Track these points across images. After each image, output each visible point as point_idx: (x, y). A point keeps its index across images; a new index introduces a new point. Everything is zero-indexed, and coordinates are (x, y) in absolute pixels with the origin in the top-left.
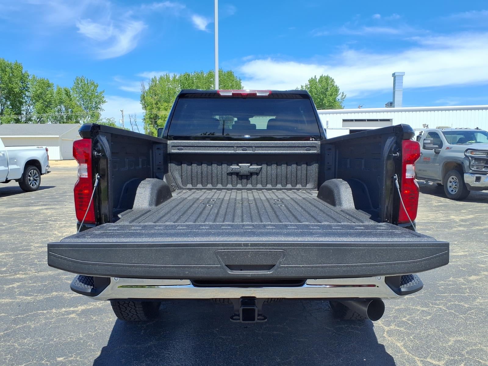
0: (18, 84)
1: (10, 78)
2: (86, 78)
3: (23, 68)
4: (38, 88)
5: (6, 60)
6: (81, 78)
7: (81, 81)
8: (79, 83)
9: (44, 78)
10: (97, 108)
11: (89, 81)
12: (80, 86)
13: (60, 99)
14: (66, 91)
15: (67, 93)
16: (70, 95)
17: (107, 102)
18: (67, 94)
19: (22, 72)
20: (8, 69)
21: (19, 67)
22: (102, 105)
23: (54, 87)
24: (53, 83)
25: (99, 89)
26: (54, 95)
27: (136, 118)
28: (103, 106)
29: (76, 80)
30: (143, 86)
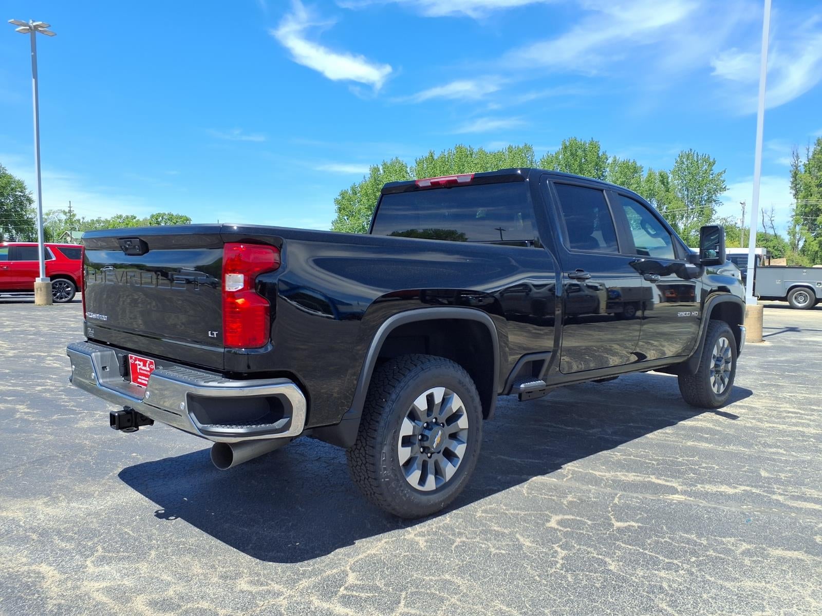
0: (591, 173)
1: (580, 165)
2: (696, 153)
3: (601, 148)
4: (618, 175)
5: (579, 139)
6: (687, 153)
7: (688, 159)
8: (684, 160)
9: (629, 160)
10: (710, 200)
11: (699, 156)
12: (684, 166)
13: (650, 190)
14: (662, 177)
15: (664, 179)
16: (668, 183)
17: (728, 189)
18: (662, 182)
19: (598, 154)
20: (580, 152)
21: (595, 146)
22: (719, 195)
23: (643, 171)
24: (642, 166)
25: (716, 169)
26: (643, 184)
27: (773, 216)
28: (721, 196)
29: (679, 157)
30: (795, 154)
